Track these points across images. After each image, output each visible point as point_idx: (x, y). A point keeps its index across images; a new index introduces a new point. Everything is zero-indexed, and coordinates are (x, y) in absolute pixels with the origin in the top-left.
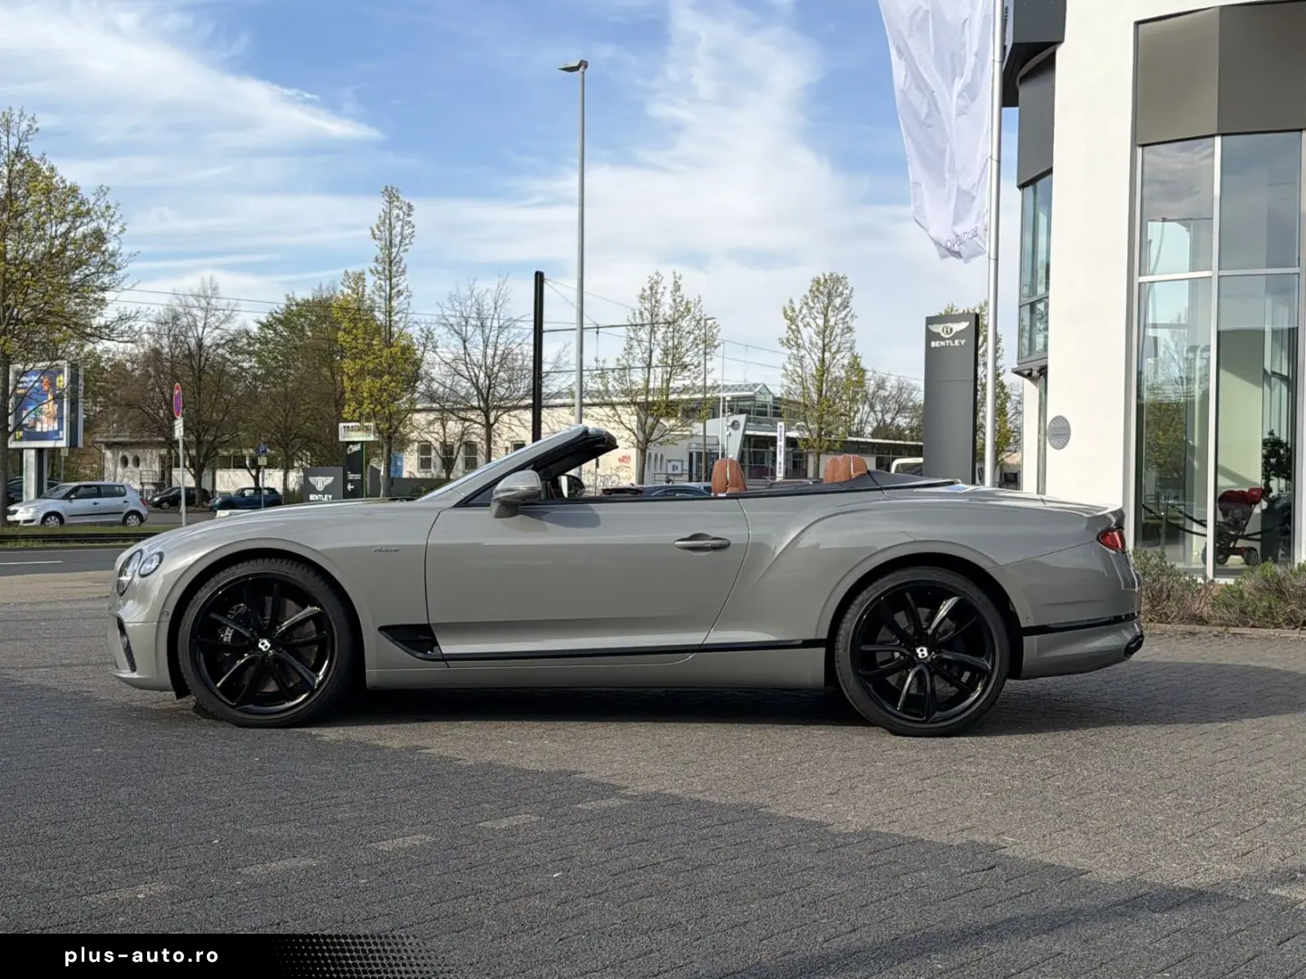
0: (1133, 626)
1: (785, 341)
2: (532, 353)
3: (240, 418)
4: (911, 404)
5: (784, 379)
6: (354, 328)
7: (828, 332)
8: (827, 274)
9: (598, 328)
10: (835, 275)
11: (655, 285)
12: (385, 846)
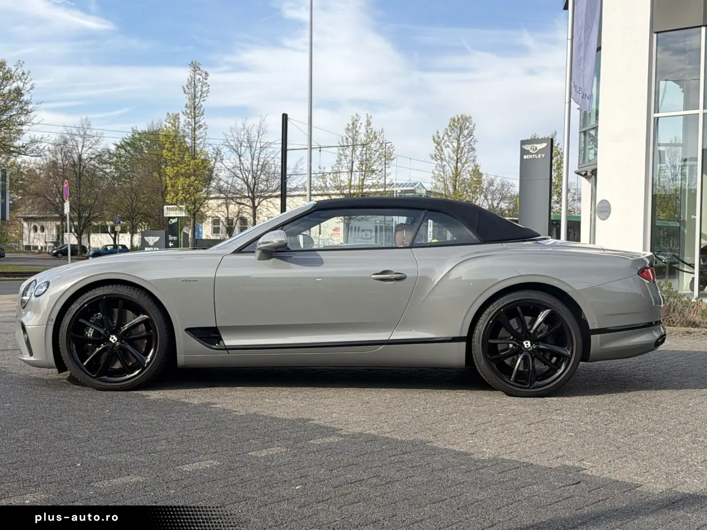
0: (660, 328)
1: (433, 156)
2: (280, 164)
3: (104, 203)
4: (509, 195)
5: (433, 179)
6: (173, 147)
7: (460, 151)
8: (460, 116)
9: (320, 148)
10: (464, 116)
11: (355, 122)
12: (187, 468)
